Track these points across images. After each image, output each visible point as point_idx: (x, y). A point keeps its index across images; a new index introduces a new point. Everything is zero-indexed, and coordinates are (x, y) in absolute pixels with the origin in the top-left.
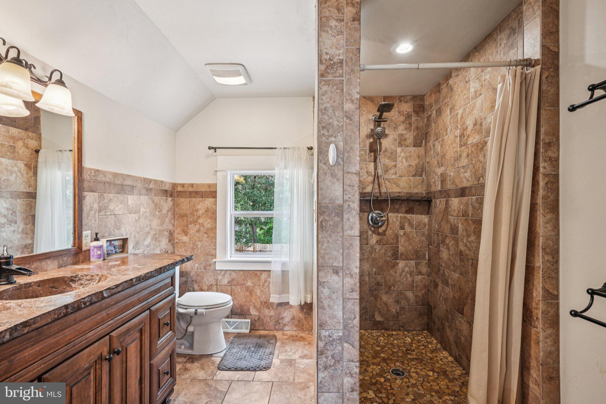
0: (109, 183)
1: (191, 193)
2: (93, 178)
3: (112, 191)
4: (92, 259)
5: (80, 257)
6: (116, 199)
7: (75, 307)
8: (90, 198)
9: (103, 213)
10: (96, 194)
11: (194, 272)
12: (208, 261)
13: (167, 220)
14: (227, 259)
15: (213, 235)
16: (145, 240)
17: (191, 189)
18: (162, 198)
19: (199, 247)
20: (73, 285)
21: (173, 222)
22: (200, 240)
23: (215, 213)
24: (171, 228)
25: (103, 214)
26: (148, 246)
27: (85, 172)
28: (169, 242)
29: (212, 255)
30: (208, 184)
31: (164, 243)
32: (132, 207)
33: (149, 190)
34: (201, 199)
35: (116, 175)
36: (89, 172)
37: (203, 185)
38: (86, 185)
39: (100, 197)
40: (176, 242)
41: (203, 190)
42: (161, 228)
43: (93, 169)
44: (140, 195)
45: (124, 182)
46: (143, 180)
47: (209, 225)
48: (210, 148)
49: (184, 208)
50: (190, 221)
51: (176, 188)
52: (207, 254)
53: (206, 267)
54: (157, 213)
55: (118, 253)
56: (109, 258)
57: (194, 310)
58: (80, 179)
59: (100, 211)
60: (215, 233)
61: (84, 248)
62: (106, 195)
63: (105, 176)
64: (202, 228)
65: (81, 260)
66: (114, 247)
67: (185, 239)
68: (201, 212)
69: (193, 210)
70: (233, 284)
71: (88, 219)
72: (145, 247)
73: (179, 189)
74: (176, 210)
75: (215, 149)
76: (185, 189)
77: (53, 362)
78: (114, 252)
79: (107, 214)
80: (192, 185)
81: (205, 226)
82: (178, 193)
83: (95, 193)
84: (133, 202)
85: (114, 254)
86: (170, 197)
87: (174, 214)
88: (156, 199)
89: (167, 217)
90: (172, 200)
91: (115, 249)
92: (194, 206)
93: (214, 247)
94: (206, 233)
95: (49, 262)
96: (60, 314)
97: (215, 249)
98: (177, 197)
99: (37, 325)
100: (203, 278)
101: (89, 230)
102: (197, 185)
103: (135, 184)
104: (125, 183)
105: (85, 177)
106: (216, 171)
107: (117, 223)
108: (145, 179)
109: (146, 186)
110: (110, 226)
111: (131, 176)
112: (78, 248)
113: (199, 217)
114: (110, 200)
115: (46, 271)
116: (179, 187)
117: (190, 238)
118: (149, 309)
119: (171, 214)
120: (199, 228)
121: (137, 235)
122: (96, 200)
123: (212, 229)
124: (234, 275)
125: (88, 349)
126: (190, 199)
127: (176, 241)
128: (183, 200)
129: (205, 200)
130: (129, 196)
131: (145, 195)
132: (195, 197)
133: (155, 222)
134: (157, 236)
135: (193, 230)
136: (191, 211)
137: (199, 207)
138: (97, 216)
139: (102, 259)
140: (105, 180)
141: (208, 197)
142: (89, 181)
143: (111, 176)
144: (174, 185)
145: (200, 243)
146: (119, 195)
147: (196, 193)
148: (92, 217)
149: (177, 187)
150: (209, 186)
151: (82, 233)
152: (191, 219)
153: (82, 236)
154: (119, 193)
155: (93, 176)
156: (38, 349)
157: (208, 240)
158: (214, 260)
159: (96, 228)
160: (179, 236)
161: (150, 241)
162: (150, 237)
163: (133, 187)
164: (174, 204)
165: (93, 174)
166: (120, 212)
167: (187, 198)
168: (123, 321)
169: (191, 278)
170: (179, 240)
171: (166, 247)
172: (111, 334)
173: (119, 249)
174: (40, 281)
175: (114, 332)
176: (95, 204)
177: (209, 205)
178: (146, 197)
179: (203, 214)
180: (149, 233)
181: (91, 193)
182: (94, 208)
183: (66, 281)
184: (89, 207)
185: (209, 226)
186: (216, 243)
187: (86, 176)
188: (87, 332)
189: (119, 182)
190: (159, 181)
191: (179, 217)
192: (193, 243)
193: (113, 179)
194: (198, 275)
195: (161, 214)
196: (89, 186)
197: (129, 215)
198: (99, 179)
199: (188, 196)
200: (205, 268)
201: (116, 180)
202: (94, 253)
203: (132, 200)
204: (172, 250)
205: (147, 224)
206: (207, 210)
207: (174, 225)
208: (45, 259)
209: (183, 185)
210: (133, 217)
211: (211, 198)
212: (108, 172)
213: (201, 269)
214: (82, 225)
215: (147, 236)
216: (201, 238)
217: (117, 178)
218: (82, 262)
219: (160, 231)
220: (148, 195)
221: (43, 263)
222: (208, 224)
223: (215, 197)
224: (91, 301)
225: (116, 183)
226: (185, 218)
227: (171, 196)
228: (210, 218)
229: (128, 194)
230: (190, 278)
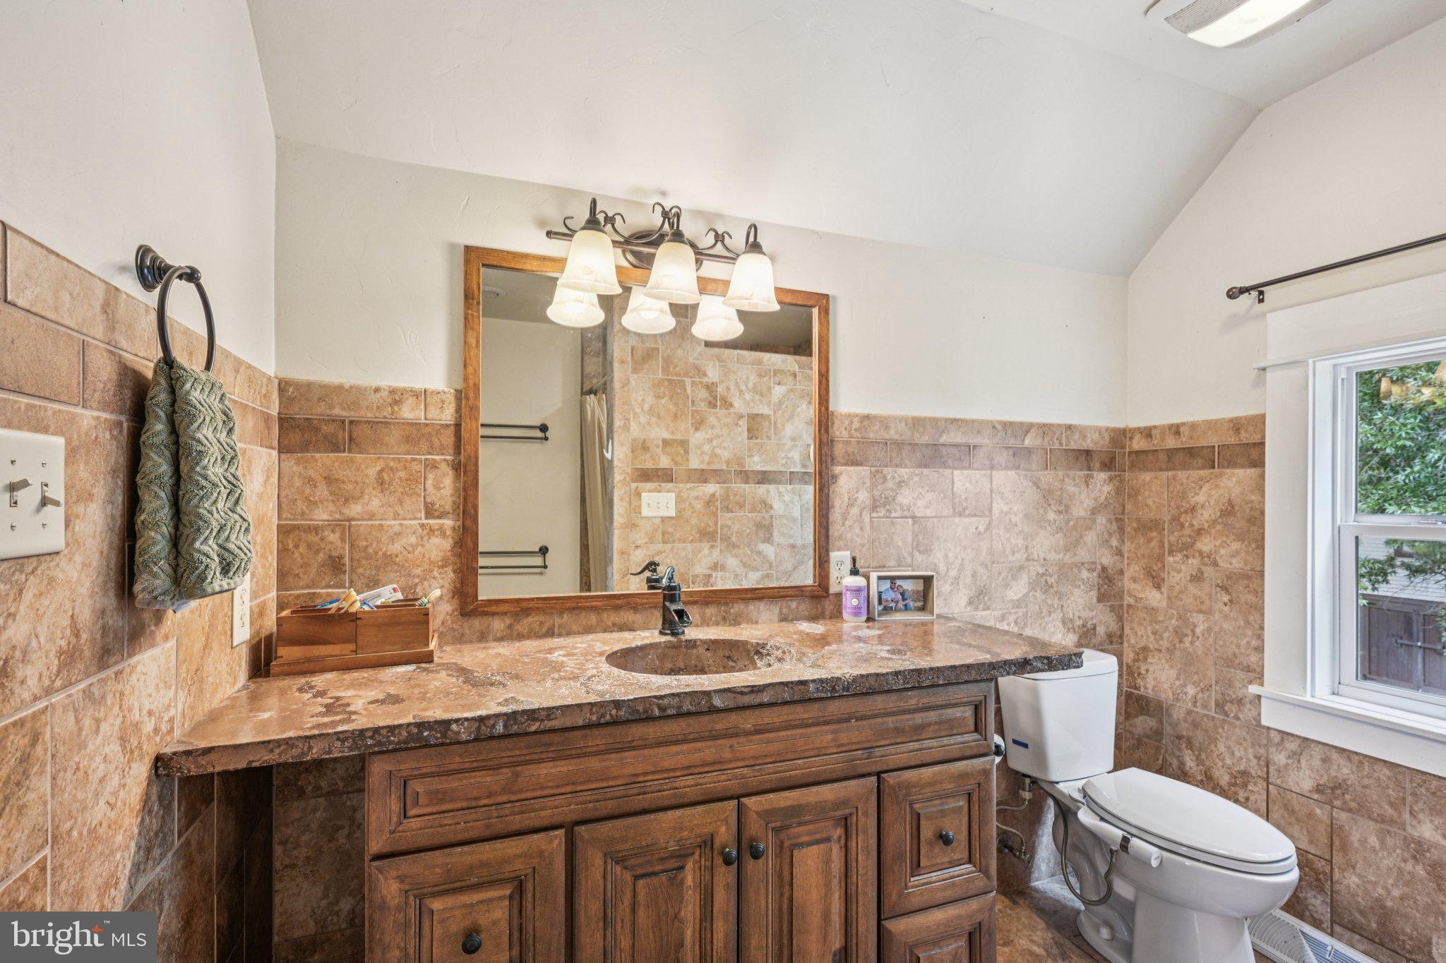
0: (898, 445)
1: (1171, 453)
2: (856, 434)
3: (907, 462)
4: (846, 615)
5: (827, 607)
6: (916, 479)
7: (638, 711)
8: (848, 480)
9: (882, 512)
10: (864, 471)
11: (1183, 711)
12: (1230, 685)
13: (1091, 537)
14: (1308, 698)
15: (1252, 598)
16: (1007, 586)
17: (1171, 443)
18: (1071, 473)
19: (1198, 630)
20: (759, 663)
21: (1114, 542)
22: (1203, 608)
23: (1257, 519)
24: (1107, 559)
25: (881, 515)
26: (1018, 604)
27: (837, 423)
28: (1099, 601)
29: (1248, 669)
30: (1231, 420)
31: (1081, 601)
32: (966, 499)
33: (1020, 455)
34: (1205, 472)
35: (917, 423)
36: (847, 422)
37: (1212, 425)
38: (839, 450)
39: (873, 475)
40: (1129, 606)
41: (1214, 441)
42: (1067, 558)
43: (857, 415)
44: (992, 468)
45: (940, 436)
46: (999, 427)
47: (1234, 561)
48: (1233, 294)
49: (1150, 502)
50: (1170, 545)
51: (1128, 443)
52: (1229, 662)
53: (1224, 705)
54: (1051, 516)
55: (910, 610)
56: (883, 618)
57: (1120, 833)
58: (824, 439)
59: (874, 508)
60: (1260, 593)
61: (834, 589)
62: (888, 471)
63: (887, 427)
64: (1209, 571)
65: (827, 613)
66: (903, 594)
67: (1155, 598)
68: (1205, 515)
69: (1178, 507)
70: (1337, 803)
71: (843, 524)
72: (1010, 605)
73: (1138, 444)
74: (1129, 507)
75: (1259, 290)
76: (1156, 443)
77: (596, 809)
78: (901, 605)
79: (893, 515)
80: (1176, 430)
81: (1221, 564)
82: (1133, 456)
83: (861, 468)
84: (968, 485)
85: (900, 610)
86: (1101, 470)
87: (1118, 520)
88: (1047, 477)
89: (1089, 528)
90: (1111, 479)
91: (904, 599)
92: (1183, 496)
93: (1254, 643)
94: (1224, 588)
95: (762, 606)
96: (603, 716)
97: (1260, 649)
98: (1129, 469)
99: (549, 724)
100: (1214, 741)
101: (847, 550)
102: (1193, 426)
103: (974, 440)
104: (942, 440)
105: (837, 433)
106: (1264, 369)
107: (921, 537)
108: (1006, 425)
109: (1012, 442)
110: (900, 544)
111: (962, 420)
112: (819, 586)
113: (1199, 532)
114: (901, 484)
115: (757, 623)
116: (1137, 437)
117: (1169, 598)
118: (878, 774)
119: (1110, 521)
120: (1199, 570)
121: (981, 570)
122: (864, 483)
123: (1248, 577)
124: (1345, 770)
125: (678, 812)
126: (1171, 473)
127: (1128, 600)
128: (1148, 478)
129: (1221, 475)
130: (956, 472)
131: (1007, 468)
132: (1184, 467)
133: (1046, 545)
134: (1051, 580)
135: (1179, 571)
136: (1174, 512)
137: (1201, 498)
138: (867, 520)
139: (864, 618)
140: (888, 437)
141: (1232, 464)
142: (847, 443)
143: (901, 427)
144: (1119, 437)
145: (1201, 617)
146: (925, 471)
147: (1191, 452)
148: (855, 522)
149: (1131, 438)
150: (1236, 425)
151: (828, 555)
152: (1172, 538)
153: (828, 561)
154: (926, 466)
155: (856, 430)
156: (565, 769)
157: (1232, 615)
158: (1253, 689)
159: (862, 545)
160: (1138, 586)
161: (1025, 590)
162: (1024, 579)
163: (970, 449)
164: (1119, 491)
165: (856, 425)
166: (929, 513)
167: (1161, 470)
168: (782, 779)
169: (1175, 725)
170: (1137, 599)
171: (1086, 614)
172: (744, 800)
173: (915, 601)
174: (711, 640)
175: (754, 799)
176: (860, 492)
177: (1236, 491)
178: (1012, 473)
179: (1213, 523)
180: (1021, 568)
181: (852, 468)
182: (859, 502)
183: (748, 651)
184: (846, 499)
185: (1237, 564)
186: (1262, 628)
187: (839, 431)
188: (678, 774)
189: (925, 439)
190: (1060, 426)
191: (1136, 530)
192: (1180, 617)
193: (909, 433)
194: (1195, 725)
195: (1068, 521)
196: (846, 452)
197: (957, 520)
198: (871, 435)
199: (1164, 466)
200: (1220, 706)
201: (916, 435)
202: (850, 602)
203: (963, 481)
204: (1113, 626)
205: (1016, 545)
206: (1229, 511)
207: (1119, 553)
208: (753, 599)
209: (1148, 433)
210: (966, 526)
211: (1243, 467)
212: (895, 418)
213: (1205, 707)
214: (827, 537)
215: (1014, 577)
216: (1207, 602)
217: (921, 429)
218: (831, 618)
219: (1061, 566)
220: (1018, 468)
221: (751, 607)
222: (1230, 555)
223: (1259, 463)
224: (679, 707)
225: (917, 441)
226: (1154, 534)
227: (1108, 465)
228: (1240, 538)
229: (954, 468)
230: (1171, 724)
